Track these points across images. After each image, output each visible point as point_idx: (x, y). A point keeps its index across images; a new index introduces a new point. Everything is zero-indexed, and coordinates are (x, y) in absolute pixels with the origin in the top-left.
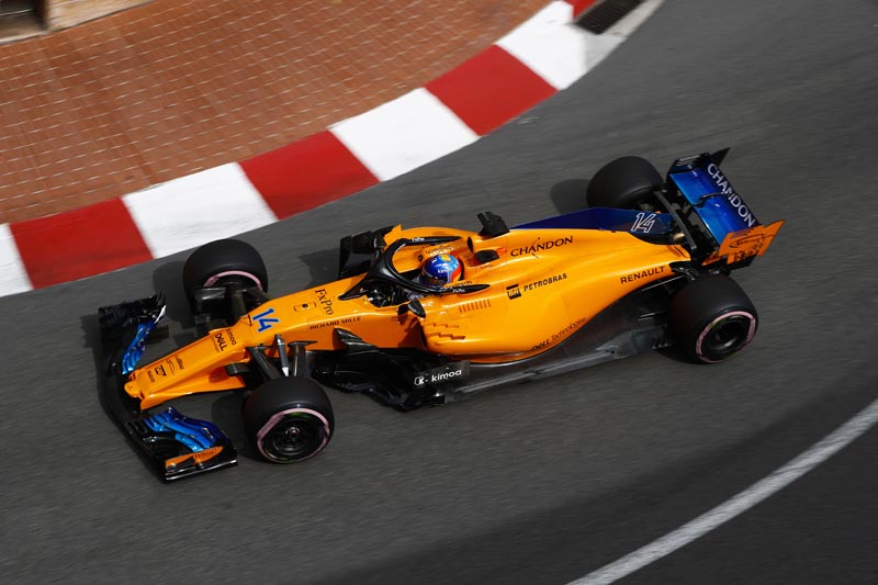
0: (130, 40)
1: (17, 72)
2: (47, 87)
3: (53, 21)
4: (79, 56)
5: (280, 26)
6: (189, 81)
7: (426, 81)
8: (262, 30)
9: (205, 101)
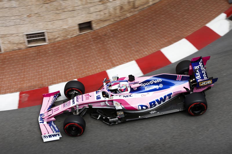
0: (112, 31)
1: (84, 41)
2: (91, 44)
3: (94, 28)
4: (100, 36)
5: (150, 25)
6: (126, 41)
7: (185, 37)
8: (145, 26)
9: (129, 45)
